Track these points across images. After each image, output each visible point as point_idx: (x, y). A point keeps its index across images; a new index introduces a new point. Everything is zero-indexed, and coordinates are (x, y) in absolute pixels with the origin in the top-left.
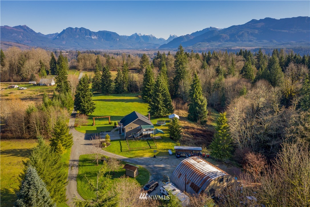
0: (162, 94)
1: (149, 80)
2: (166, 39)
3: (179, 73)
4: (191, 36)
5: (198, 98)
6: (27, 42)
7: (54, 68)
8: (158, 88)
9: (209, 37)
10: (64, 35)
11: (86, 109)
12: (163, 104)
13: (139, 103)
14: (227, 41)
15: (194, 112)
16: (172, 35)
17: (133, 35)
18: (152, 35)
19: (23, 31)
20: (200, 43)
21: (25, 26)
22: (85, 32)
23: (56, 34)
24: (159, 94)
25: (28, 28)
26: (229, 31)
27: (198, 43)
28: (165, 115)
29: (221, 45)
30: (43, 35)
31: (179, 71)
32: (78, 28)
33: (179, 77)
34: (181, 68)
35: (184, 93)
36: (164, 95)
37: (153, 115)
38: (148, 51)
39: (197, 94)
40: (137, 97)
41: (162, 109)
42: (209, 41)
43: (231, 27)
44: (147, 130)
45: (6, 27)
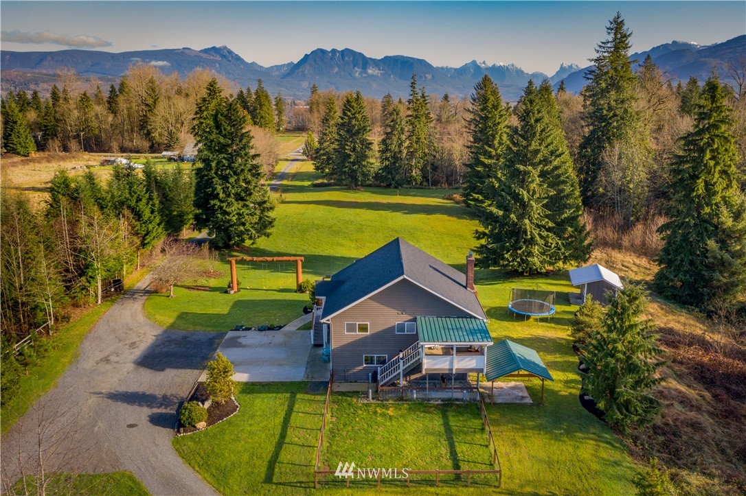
0: (543, 175)
1: (493, 136)
3: (603, 118)
5: (718, 199)
8: (524, 143)
10: (307, 69)
11: (231, 226)
12: (547, 216)
13: (451, 218)
15: (692, 263)
18: (513, 65)
19: (220, 59)
21: (225, 48)
22: (354, 58)
23: (289, 64)
24: (529, 173)
25: (230, 52)
26: (729, 50)
28: (551, 268)
31: (605, 112)
32: (338, 51)
33: (603, 132)
34: (615, 101)
35: (620, 191)
36: (551, 178)
37: (495, 263)
39: (717, 175)
40: (447, 199)
41: (538, 238)
43: (735, 39)
44: (447, 351)
45: (186, 51)
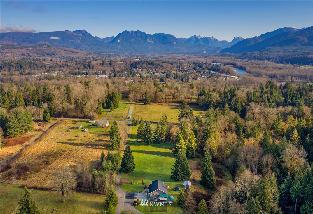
2: (230, 42)
4: (259, 39)
6: (85, 46)
7: (109, 103)
9: (282, 40)
14: (305, 45)
16: (237, 36)
17: (192, 37)
18: (213, 37)
19: (82, 35)
20: (270, 47)
21: (84, 30)
22: (141, 35)
23: (112, 37)
25: (86, 32)
26: (309, 32)
27: (267, 48)
29: (296, 50)
30: (100, 38)
31: (207, 131)
32: (134, 32)
38: (207, 58)
39: (207, 166)
42: (281, 45)
45: (66, 32)
